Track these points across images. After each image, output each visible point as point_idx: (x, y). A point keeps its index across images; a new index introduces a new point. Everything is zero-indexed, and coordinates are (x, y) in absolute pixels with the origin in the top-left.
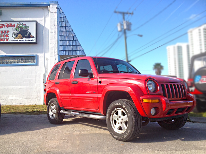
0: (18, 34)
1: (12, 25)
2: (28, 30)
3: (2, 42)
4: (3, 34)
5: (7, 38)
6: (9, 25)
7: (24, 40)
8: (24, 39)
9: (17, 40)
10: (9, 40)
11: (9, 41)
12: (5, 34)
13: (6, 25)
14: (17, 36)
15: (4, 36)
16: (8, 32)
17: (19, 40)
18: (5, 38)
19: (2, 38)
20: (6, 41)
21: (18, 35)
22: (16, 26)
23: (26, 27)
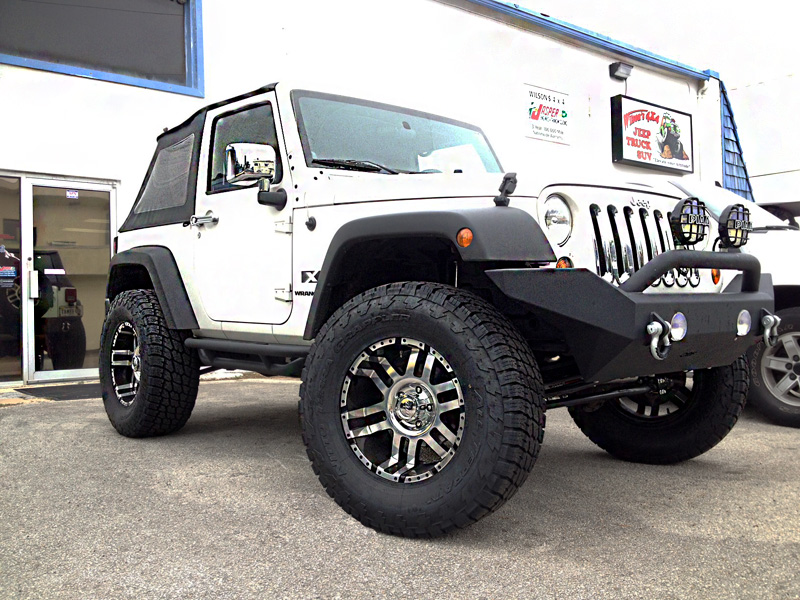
0: (665, 143)
1: (655, 116)
2: (678, 137)
3: (642, 160)
4: (642, 139)
5: (648, 151)
6: (650, 115)
7: (675, 163)
8: (675, 160)
9: (663, 159)
10: (652, 157)
11: (652, 162)
12: (645, 140)
13: (646, 113)
14: (663, 151)
15: (644, 145)
16: (649, 134)
17: (667, 160)
18: (645, 150)
19: (641, 149)
20: (647, 161)
21: (666, 148)
22: (660, 119)
23: (675, 127)
